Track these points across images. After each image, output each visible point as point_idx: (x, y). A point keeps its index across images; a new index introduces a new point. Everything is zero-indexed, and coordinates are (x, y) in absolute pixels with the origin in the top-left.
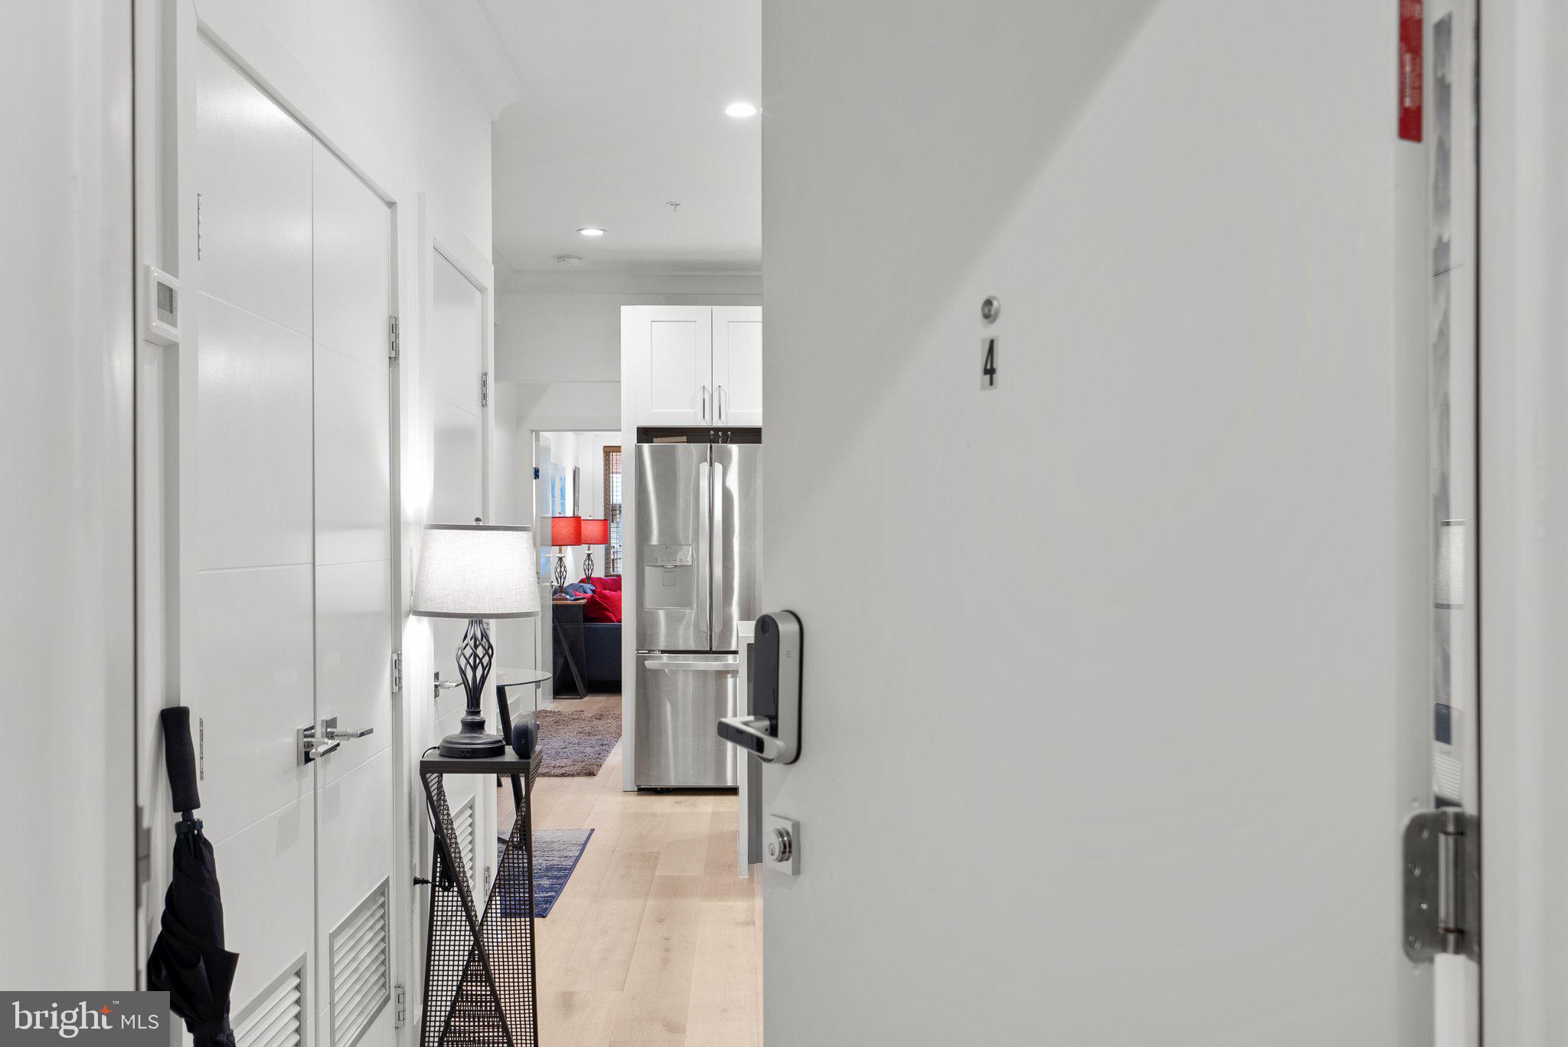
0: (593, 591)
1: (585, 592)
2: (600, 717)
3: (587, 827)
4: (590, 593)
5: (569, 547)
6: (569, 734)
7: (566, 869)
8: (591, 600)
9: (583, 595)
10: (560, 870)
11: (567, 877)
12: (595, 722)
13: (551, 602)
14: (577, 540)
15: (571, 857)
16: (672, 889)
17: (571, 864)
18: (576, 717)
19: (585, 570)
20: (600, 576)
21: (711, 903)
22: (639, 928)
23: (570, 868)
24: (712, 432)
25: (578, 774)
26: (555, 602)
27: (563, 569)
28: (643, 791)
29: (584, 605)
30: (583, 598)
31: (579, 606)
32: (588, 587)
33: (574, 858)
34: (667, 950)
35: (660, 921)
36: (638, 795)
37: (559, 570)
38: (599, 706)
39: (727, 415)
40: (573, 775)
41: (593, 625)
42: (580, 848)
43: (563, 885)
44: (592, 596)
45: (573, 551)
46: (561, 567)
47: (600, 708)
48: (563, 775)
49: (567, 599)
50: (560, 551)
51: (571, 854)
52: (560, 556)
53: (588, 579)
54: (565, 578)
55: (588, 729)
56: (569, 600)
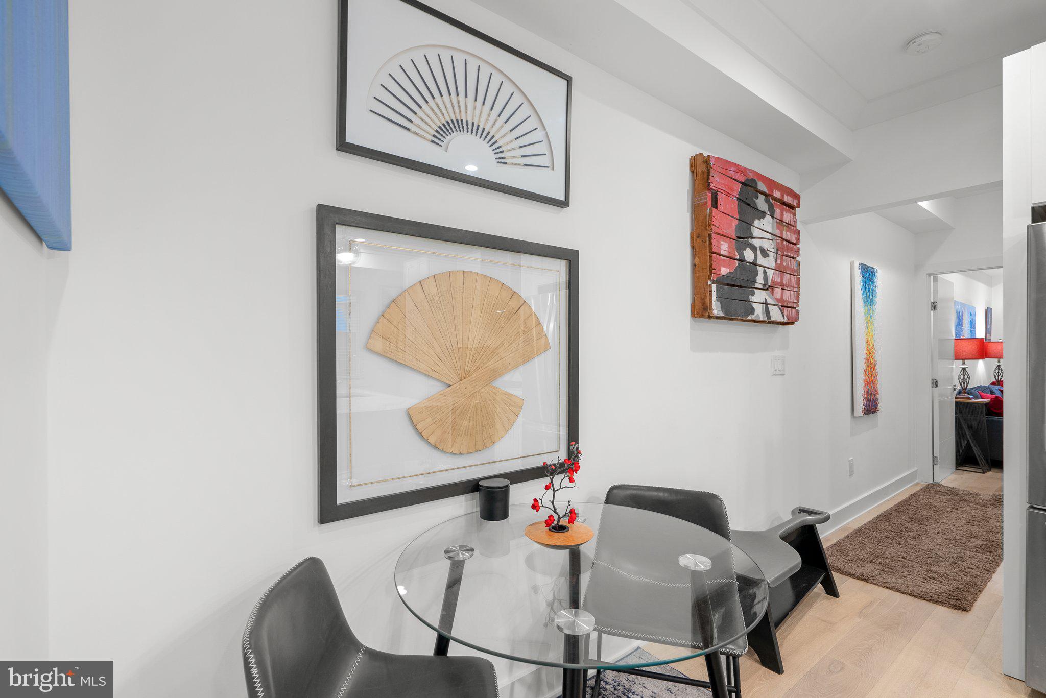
13: (954, 400)
14: (981, 354)
19: (995, 376)
26: (958, 400)
27: (966, 377)
29: (988, 403)
31: (982, 404)
37: (962, 377)
46: (964, 376)
49: (970, 399)
50: (964, 363)
52: (963, 367)
53: (998, 382)
54: (968, 384)
56: (973, 399)
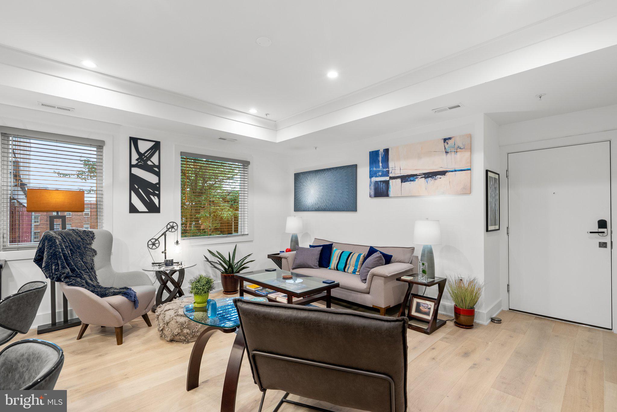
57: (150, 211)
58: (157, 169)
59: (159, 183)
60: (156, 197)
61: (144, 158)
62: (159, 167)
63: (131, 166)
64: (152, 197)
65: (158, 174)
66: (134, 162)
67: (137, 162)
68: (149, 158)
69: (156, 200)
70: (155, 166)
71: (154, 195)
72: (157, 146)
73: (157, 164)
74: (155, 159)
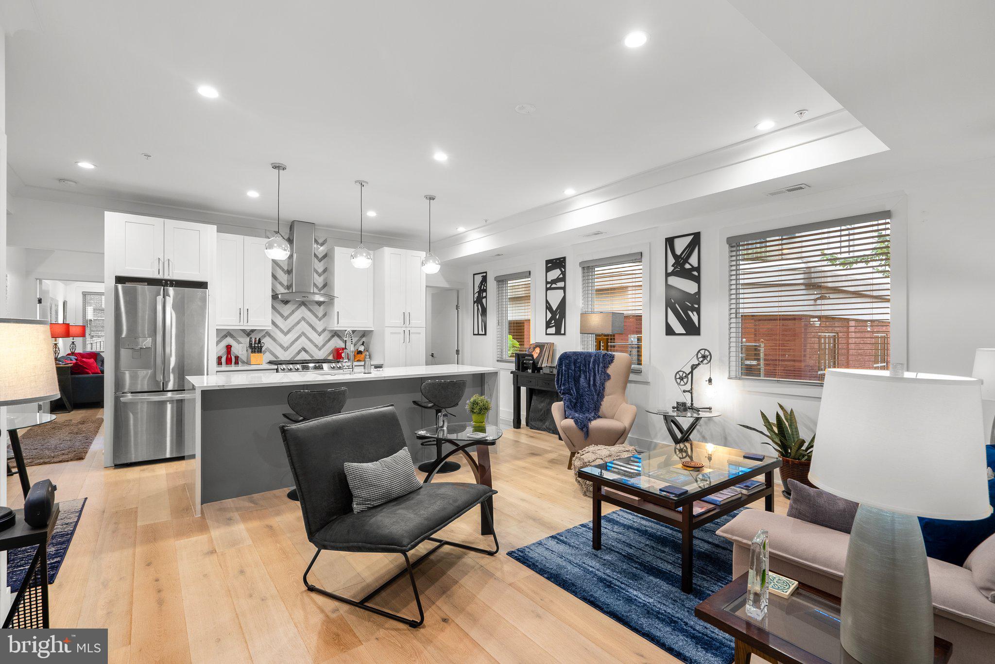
0: (76, 359)
1: (71, 360)
2: (83, 423)
3: (81, 497)
4: (75, 361)
5: (60, 339)
6: (64, 434)
7: (68, 534)
8: (76, 365)
9: (69, 362)
10: (62, 536)
11: (69, 541)
12: (80, 426)
14: (67, 334)
15: (71, 523)
16: (153, 534)
17: (72, 529)
18: (67, 424)
19: (70, 349)
20: (80, 352)
21: (182, 541)
22: (134, 575)
23: (72, 533)
24: (164, 281)
25: (72, 460)
27: (57, 349)
28: (118, 466)
29: (71, 367)
30: (71, 363)
31: (68, 367)
32: (73, 357)
33: (74, 523)
34: (159, 591)
35: (149, 565)
36: (115, 469)
37: (55, 350)
38: (81, 416)
39: (173, 273)
40: (68, 461)
41: (77, 376)
42: (77, 514)
43: (66, 549)
44: (76, 363)
45: (63, 340)
47: (82, 418)
48: (60, 462)
49: (60, 364)
50: (56, 340)
51: (71, 521)
52: (56, 342)
53: (73, 354)
54: (59, 354)
55: (75, 431)
56: (62, 365)
57: (689, 333)
58: (695, 273)
59: (699, 293)
60: (695, 313)
61: (681, 261)
62: (698, 269)
63: (668, 275)
64: (690, 313)
65: (697, 280)
66: (670, 269)
67: (673, 268)
68: (686, 260)
69: (694, 317)
70: (693, 269)
71: (693, 309)
72: (696, 240)
73: (696, 265)
74: (693, 260)
